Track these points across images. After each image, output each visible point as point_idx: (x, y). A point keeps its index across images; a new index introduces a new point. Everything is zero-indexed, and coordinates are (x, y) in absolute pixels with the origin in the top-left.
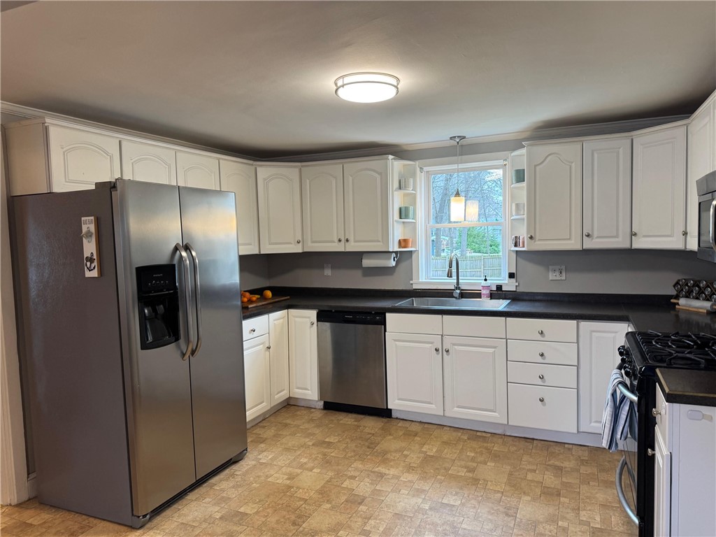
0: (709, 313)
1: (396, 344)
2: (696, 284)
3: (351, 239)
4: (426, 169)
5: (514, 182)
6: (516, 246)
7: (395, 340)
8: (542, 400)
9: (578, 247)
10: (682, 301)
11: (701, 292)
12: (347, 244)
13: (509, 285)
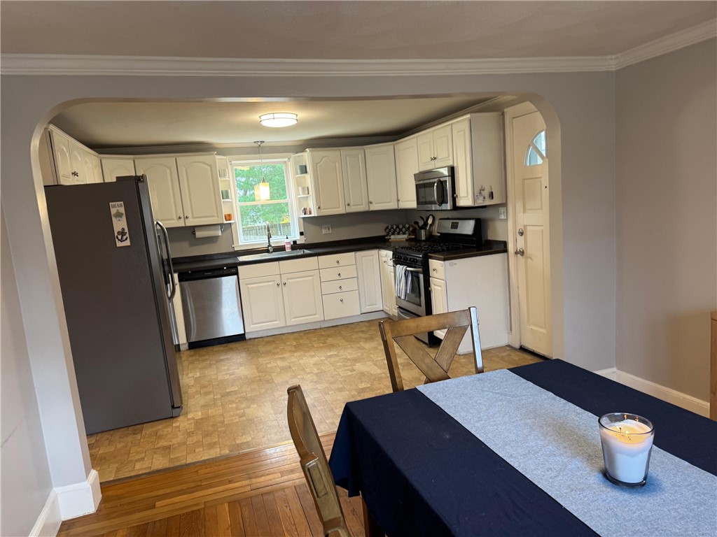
0: (407, 240)
1: (248, 288)
2: (398, 227)
3: (190, 216)
4: (233, 162)
5: (299, 173)
6: (305, 214)
7: (247, 284)
8: (342, 301)
9: (344, 212)
10: (392, 237)
11: (401, 230)
12: (186, 220)
13: (301, 240)
